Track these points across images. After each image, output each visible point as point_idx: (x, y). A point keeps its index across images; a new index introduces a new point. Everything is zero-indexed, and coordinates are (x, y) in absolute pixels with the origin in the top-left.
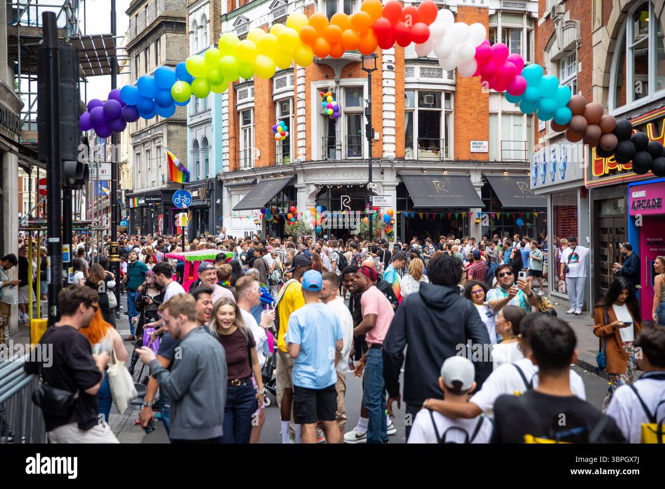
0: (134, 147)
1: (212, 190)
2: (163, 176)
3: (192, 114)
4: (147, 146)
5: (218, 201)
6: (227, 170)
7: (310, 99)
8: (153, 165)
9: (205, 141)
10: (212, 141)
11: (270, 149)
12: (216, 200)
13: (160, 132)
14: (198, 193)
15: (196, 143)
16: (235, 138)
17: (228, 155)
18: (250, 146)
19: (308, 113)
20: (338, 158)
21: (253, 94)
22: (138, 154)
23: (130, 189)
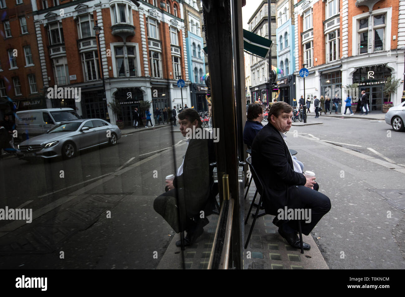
0: (252, 71)
1: (291, 79)
2: (266, 79)
3: (279, 51)
4: (258, 69)
5: (294, 83)
6: (298, 70)
7: (352, 26)
8: (261, 75)
9: (287, 60)
10: (290, 59)
11: (323, 57)
12: (293, 83)
13: (264, 62)
14: (284, 82)
15: (282, 62)
16: (302, 56)
17: (298, 64)
18: (310, 57)
19: (350, 33)
20: (369, 52)
21: (312, 34)
22: (254, 73)
23: (251, 86)
